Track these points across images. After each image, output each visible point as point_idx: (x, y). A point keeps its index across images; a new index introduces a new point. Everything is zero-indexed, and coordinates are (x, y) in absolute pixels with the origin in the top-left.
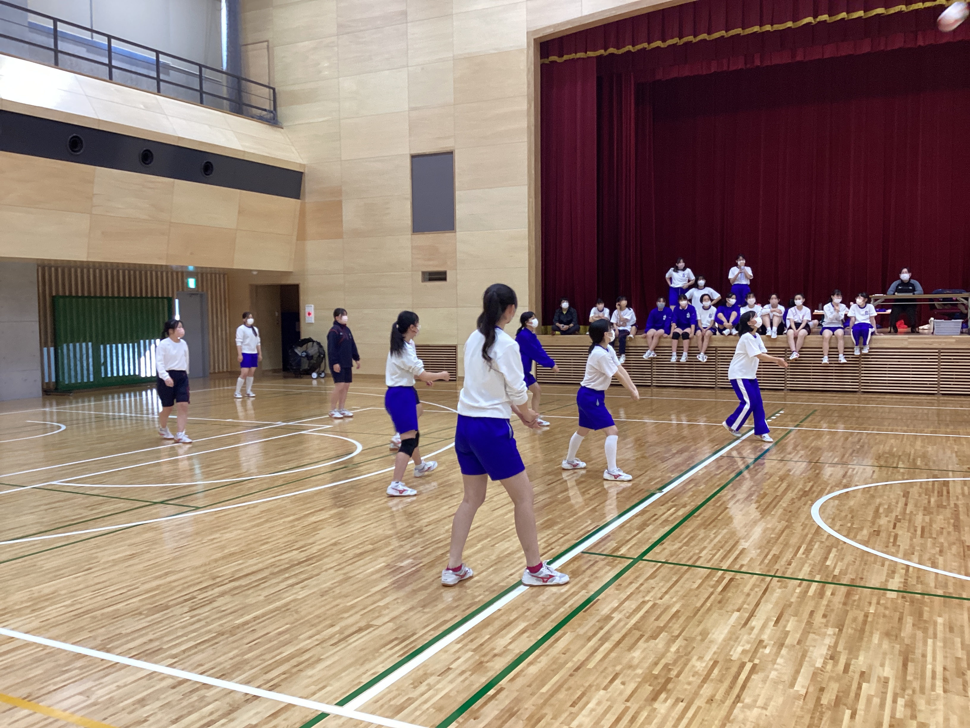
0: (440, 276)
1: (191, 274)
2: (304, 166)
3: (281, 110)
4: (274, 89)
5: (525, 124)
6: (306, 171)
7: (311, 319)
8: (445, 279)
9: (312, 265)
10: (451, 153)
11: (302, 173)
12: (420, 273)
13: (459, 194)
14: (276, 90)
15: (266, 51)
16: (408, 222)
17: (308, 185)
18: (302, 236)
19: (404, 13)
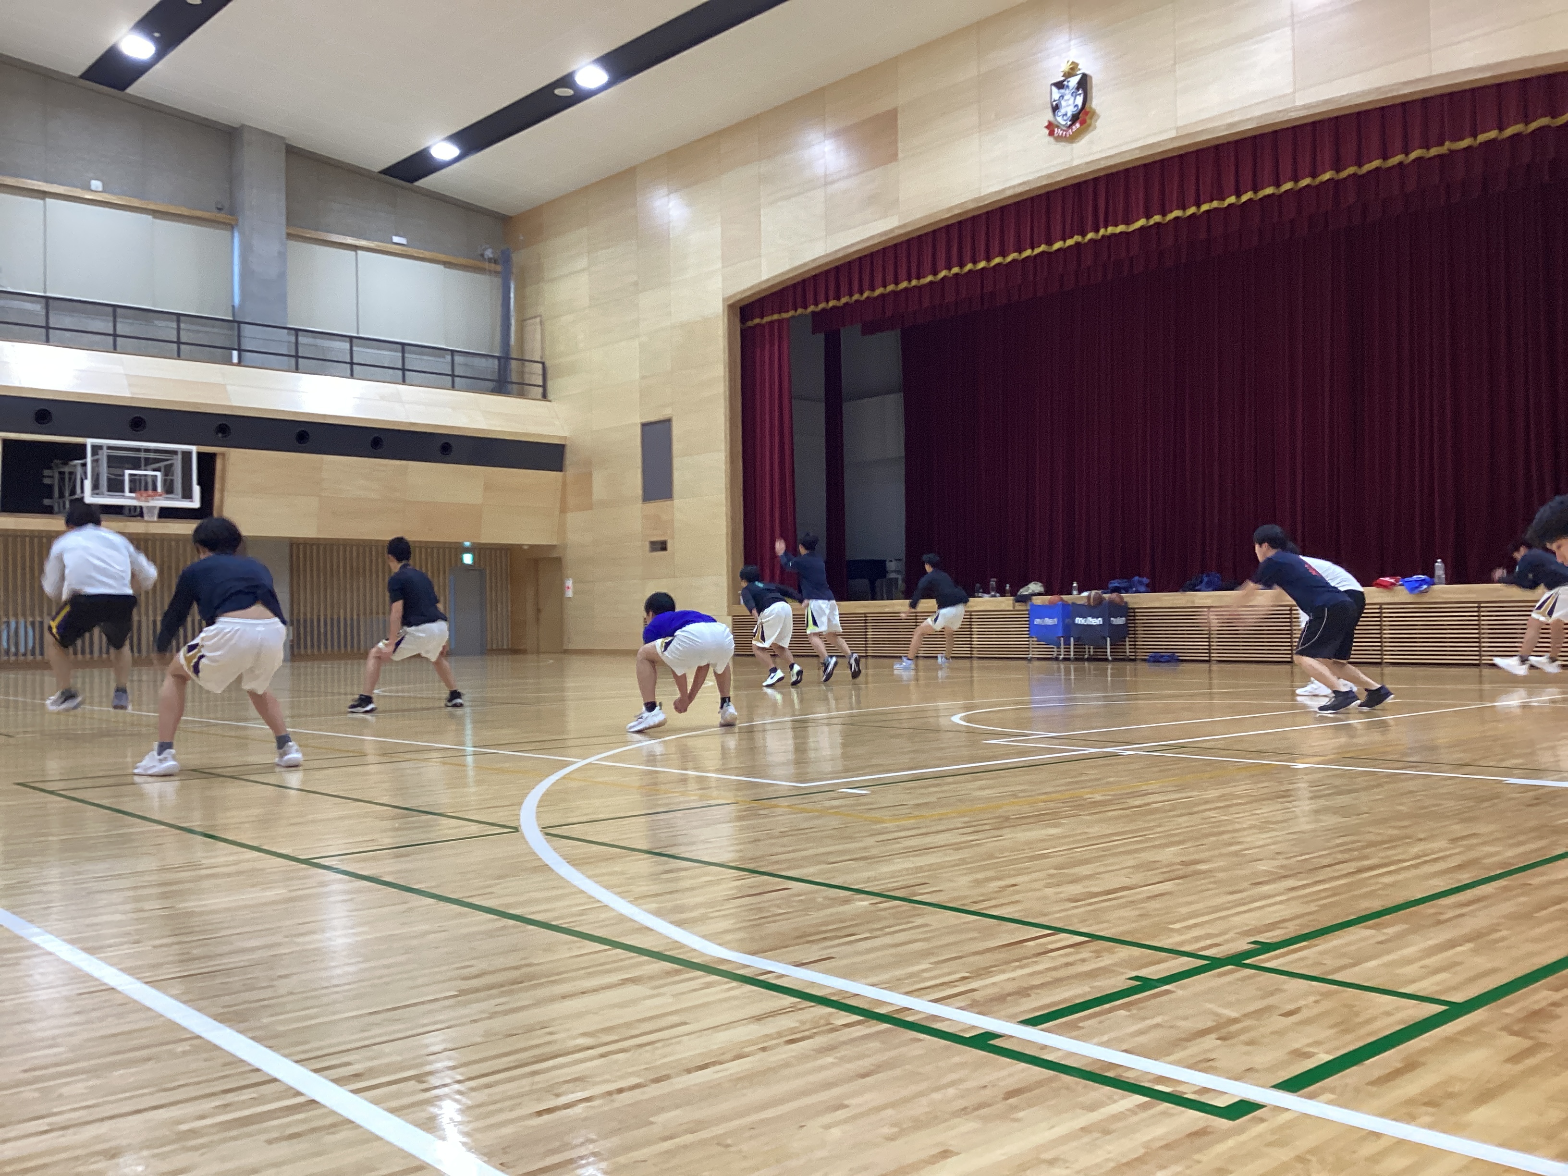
0: (662, 546)
1: (467, 550)
2: (566, 437)
3: (549, 383)
4: (543, 363)
5: (721, 392)
6: (568, 442)
7: (569, 593)
8: (667, 547)
9: (573, 538)
10: (669, 420)
11: (563, 447)
12: (647, 545)
13: (677, 462)
14: (547, 364)
15: (539, 327)
16: (639, 491)
17: (569, 457)
18: (563, 510)
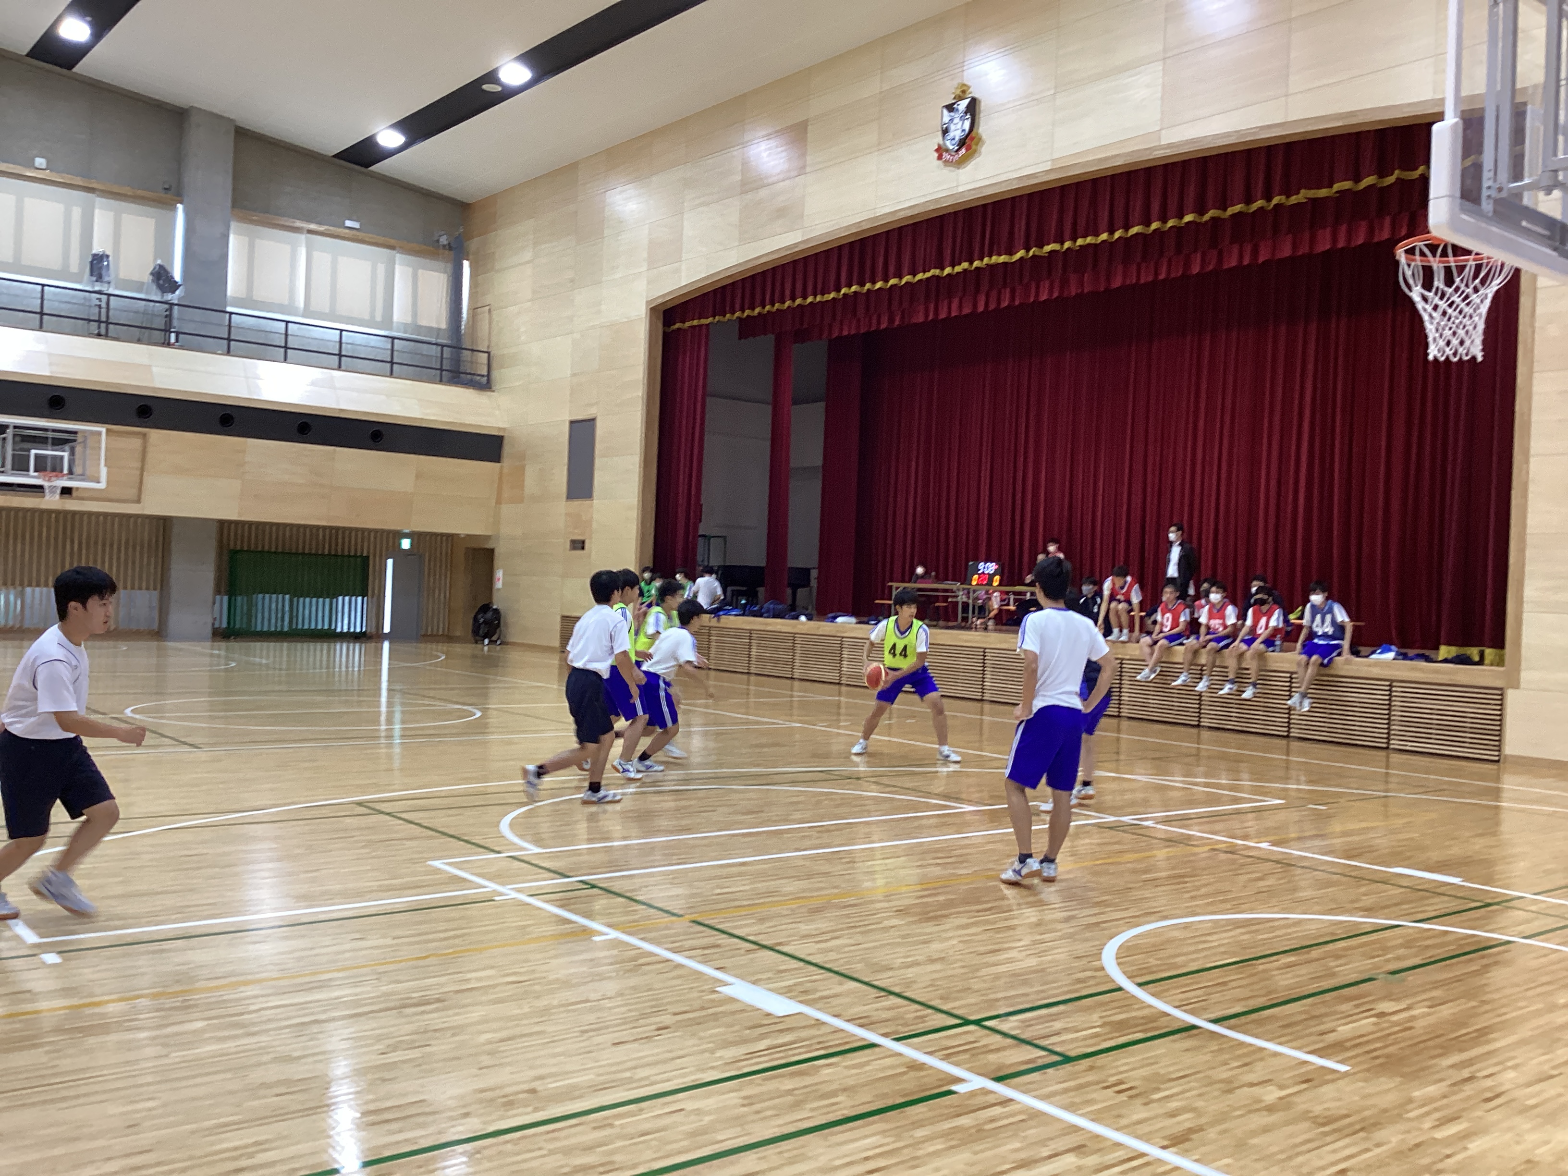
0: (581, 545)
1: (406, 536)
2: (504, 429)
3: (495, 374)
4: (489, 353)
5: (640, 394)
6: (506, 434)
7: (499, 585)
8: (583, 548)
9: (506, 530)
10: (593, 420)
11: (501, 438)
12: (568, 543)
13: (598, 462)
14: (492, 355)
15: (487, 315)
16: (564, 489)
17: (506, 450)
18: (499, 502)
19: (572, 281)
